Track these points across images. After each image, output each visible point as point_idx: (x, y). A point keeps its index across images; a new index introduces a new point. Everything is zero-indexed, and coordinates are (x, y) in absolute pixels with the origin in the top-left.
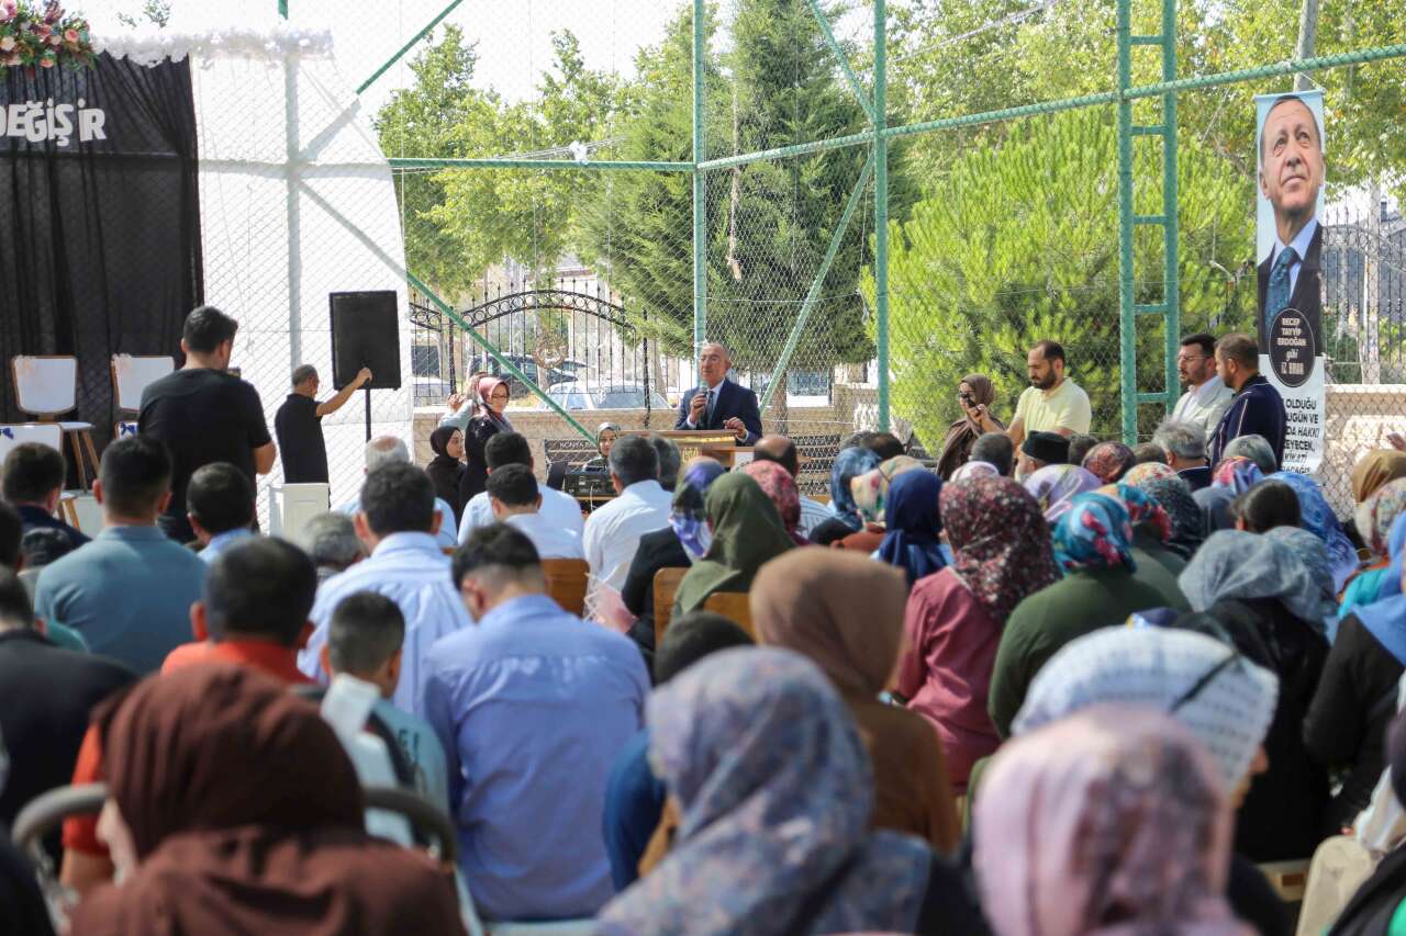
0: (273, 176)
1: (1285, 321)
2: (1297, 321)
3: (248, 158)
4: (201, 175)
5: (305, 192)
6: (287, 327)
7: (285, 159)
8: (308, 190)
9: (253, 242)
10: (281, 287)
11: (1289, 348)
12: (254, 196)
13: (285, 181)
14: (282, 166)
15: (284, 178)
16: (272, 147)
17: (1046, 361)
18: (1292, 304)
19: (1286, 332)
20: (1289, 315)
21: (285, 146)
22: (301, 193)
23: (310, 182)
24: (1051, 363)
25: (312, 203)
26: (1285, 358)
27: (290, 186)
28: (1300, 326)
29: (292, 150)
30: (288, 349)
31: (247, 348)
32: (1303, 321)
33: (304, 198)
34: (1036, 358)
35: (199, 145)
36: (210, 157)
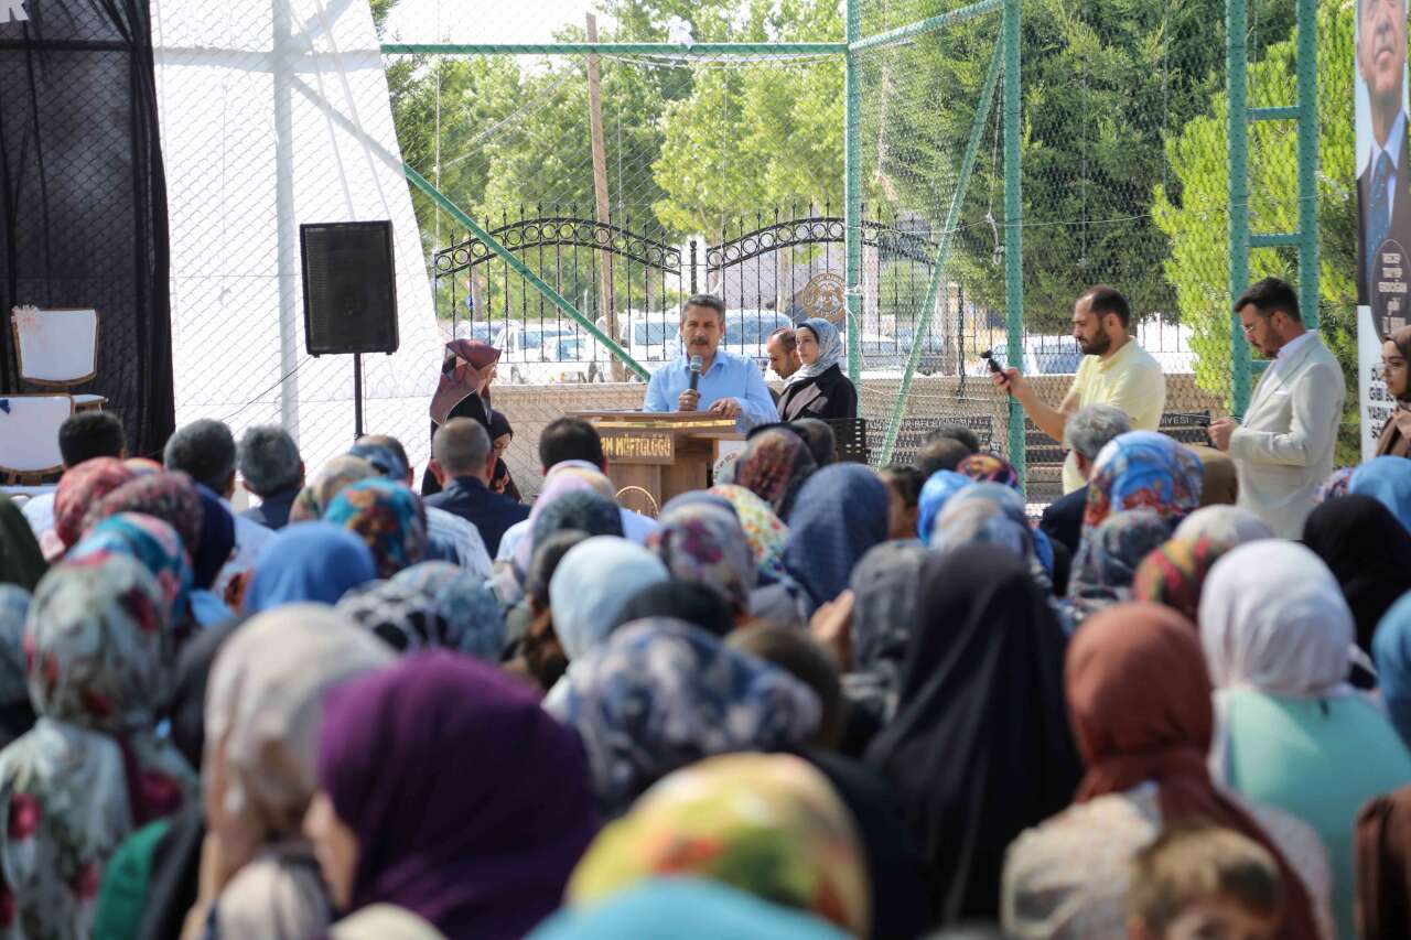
0: (255, 69)
1: (1387, 258)
2: (1397, 258)
3: (220, 44)
4: (157, 69)
5: (299, 90)
6: (275, 270)
7: (269, 47)
8: (302, 87)
9: (230, 157)
10: (268, 216)
11: (1390, 296)
12: (231, 96)
13: (271, 76)
14: (266, 55)
15: (268, 71)
16: (254, 30)
17: (1094, 316)
18: (1392, 234)
19: (1387, 272)
20: (1390, 249)
21: (270, 29)
22: (293, 90)
23: (307, 78)
24: (1100, 318)
25: (309, 104)
26: (1387, 310)
27: (276, 81)
28: (1402, 264)
29: (281, 35)
30: (277, 298)
31: (220, 298)
32: (1403, 257)
33: (297, 97)
34: (1083, 311)
35: (153, 28)
36: (167, 43)
